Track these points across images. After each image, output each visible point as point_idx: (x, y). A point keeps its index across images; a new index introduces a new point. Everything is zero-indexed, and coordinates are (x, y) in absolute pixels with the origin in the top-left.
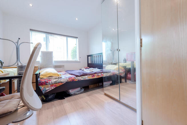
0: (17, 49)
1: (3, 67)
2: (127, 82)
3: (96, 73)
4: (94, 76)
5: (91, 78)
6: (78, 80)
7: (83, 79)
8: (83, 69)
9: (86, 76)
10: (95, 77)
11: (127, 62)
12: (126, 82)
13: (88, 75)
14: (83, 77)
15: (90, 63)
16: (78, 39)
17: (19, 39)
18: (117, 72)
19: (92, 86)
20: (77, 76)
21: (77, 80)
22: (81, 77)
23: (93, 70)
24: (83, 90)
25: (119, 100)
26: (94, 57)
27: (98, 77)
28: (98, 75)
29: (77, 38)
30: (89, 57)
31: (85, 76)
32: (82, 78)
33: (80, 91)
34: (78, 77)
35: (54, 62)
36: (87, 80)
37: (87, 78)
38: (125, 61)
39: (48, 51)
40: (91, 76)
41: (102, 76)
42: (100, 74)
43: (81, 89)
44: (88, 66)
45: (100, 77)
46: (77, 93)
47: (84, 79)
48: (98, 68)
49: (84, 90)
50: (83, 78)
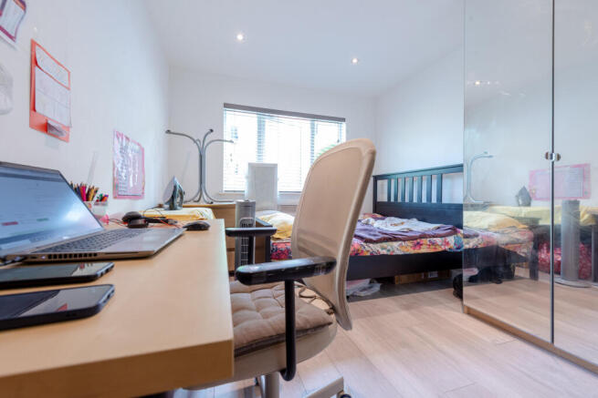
0: (201, 157)
1: (183, 204)
2: (540, 280)
3: (423, 236)
4: (419, 245)
5: (412, 251)
6: (371, 254)
7: (385, 252)
8: (368, 220)
9: (396, 244)
10: (424, 250)
11: (534, 203)
12: (534, 276)
13: (400, 240)
14: (384, 244)
15: (386, 200)
16: (344, 125)
17: (212, 131)
18: (501, 239)
19: (404, 278)
20: (368, 241)
21: (369, 254)
22: (379, 245)
23: (402, 223)
24: (377, 287)
25: (549, 340)
26: (401, 182)
27: (432, 251)
28: (433, 244)
29: (343, 120)
30: (379, 182)
31: (390, 243)
32: (383, 248)
33: (370, 288)
34: (371, 245)
35: (278, 193)
36: (398, 256)
37: (396, 248)
38: (526, 198)
39: (261, 162)
40: (411, 245)
41: (447, 248)
42: (438, 240)
43: (371, 282)
44: (375, 211)
45: (439, 249)
46: (363, 294)
47: (389, 253)
48: (419, 220)
49: (382, 287)
50: (385, 249)
